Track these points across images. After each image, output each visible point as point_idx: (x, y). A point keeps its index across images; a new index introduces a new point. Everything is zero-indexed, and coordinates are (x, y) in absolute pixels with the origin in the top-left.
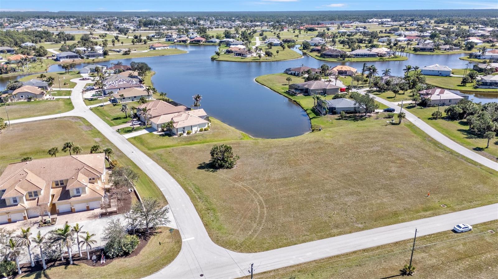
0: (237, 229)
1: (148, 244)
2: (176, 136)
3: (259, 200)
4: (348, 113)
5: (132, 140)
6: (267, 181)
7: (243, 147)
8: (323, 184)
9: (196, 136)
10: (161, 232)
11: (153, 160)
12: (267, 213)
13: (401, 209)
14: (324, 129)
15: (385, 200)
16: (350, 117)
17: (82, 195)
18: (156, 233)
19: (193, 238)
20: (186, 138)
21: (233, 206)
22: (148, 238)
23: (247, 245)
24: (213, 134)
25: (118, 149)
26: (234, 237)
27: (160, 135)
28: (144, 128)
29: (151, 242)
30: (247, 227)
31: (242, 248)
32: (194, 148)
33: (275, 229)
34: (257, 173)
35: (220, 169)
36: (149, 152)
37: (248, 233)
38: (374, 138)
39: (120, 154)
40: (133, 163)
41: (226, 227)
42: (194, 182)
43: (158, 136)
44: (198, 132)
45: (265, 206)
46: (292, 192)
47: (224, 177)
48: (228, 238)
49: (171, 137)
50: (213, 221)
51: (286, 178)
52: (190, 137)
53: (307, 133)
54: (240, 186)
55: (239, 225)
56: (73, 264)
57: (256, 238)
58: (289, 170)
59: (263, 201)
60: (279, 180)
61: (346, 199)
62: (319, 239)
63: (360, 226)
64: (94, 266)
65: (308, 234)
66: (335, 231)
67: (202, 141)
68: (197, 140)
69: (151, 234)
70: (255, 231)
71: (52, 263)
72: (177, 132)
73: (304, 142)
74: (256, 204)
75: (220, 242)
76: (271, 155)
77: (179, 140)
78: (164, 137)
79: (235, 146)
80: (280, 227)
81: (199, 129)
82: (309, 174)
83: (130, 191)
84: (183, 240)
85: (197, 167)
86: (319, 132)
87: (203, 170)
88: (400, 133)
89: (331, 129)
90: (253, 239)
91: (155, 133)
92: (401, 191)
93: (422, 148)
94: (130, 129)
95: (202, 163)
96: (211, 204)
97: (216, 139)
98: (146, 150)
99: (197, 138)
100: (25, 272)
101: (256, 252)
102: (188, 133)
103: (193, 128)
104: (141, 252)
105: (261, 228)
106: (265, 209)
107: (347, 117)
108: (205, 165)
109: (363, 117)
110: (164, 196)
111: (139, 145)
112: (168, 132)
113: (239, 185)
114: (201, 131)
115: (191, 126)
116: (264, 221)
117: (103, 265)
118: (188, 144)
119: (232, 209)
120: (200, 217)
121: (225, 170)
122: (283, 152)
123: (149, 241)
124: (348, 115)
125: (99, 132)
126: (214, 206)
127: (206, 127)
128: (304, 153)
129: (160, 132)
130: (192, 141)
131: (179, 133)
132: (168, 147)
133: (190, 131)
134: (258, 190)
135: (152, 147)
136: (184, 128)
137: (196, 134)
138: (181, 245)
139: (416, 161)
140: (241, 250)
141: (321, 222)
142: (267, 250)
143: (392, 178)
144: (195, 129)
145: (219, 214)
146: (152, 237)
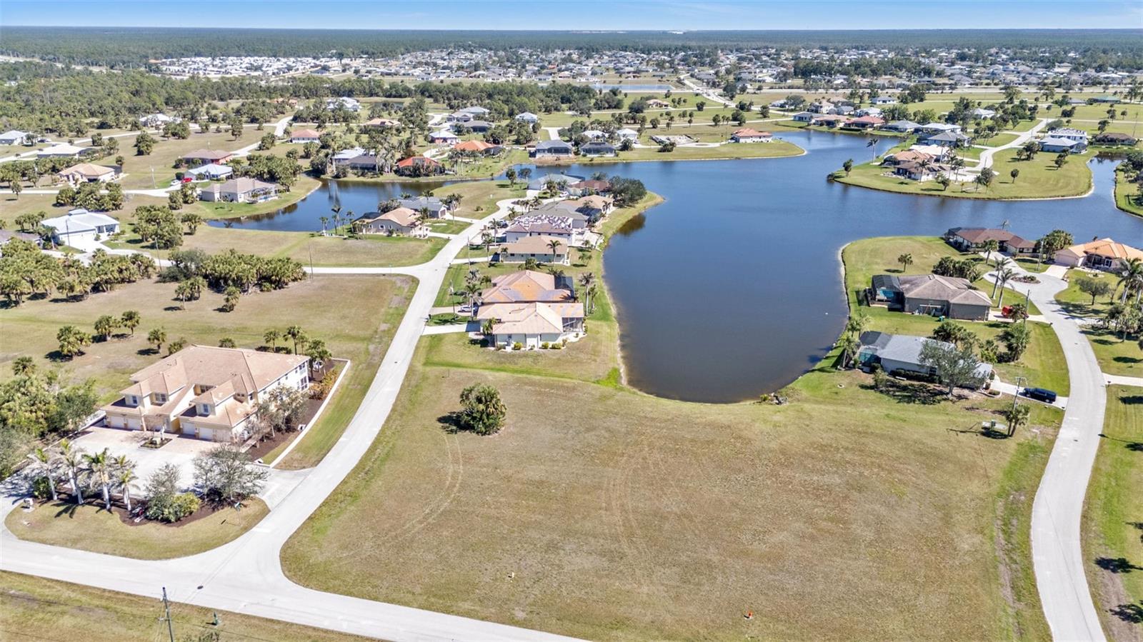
0: (339, 541)
1: (209, 517)
2: (492, 349)
3: (439, 506)
4: (909, 378)
5: (426, 340)
6: (505, 477)
7: (570, 398)
8: (585, 517)
9: (525, 356)
10: (245, 506)
11: (402, 385)
12: (416, 533)
13: (648, 618)
14: (792, 403)
15: (644, 589)
16: (905, 388)
17: (210, 416)
18: (240, 504)
19: (269, 531)
20: (504, 355)
21: (389, 502)
22: (220, 507)
23: (314, 571)
24: (557, 360)
26: (316, 551)
27: (472, 341)
28: (467, 321)
29: (216, 515)
30: (354, 544)
31: (300, 573)
33: (385, 563)
34: (513, 456)
35: (466, 431)
36: (419, 367)
37: (343, 553)
38: (870, 454)
40: (372, 381)
41: (329, 532)
42: (399, 442)
43: (467, 342)
44: (536, 349)
45: (430, 520)
46: (508, 512)
48: (307, 550)
49: (485, 349)
50: (329, 515)
51: (541, 483)
52: (512, 356)
54: (450, 471)
55: (349, 537)
56: (109, 511)
57: (340, 566)
58: (573, 468)
59: (440, 511)
60: (527, 482)
61: (577, 559)
62: (419, 607)
63: (520, 615)
64: (124, 521)
65: (419, 592)
66: (466, 605)
67: (524, 368)
68: (516, 364)
69: (231, 504)
70: (354, 555)
71: (92, 500)
72: (497, 340)
73: (698, 420)
74: (424, 511)
75: (289, 551)
76: (591, 429)
77: (489, 358)
78: (473, 346)
80: (398, 563)
82: (594, 488)
83: (299, 428)
84: (253, 529)
85: (441, 416)
86: (774, 406)
87: (441, 425)
88: (966, 459)
89: (810, 406)
90: (335, 565)
91: (472, 334)
92: (710, 586)
93: (947, 514)
94: (449, 318)
96: (367, 486)
97: (551, 370)
98: (419, 364)
99: (521, 360)
100: (61, 499)
101: (307, 586)
102: (515, 348)
103: (528, 339)
105: (369, 554)
106: (423, 525)
107: (898, 387)
108: (457, 416)
109: (938, 397)
110: (328, 452)
113: (452, 468)
114: (545, 347)
115: (525, 335)
116: (389, 544)
117: (133, 524)
119: (378, 507)
120: (322, 503)
121: (472, 435)
122: (623, 429)
124: (905, 382)
125: (403, 314)
126: (364, 493)
127: (558, 342)
128: (661, 442)
129: (478, 334)
130: (507, 365)
131: (499, 343)
132: (456, 366)
133: (522, 344)
134: (464, 488)
135: (436, 360)
136: (510, 336)
137: (530, 353)
138: (243, 534)
140: (294, 575)
141: (467, 582)
142: (325, 590)
144: (531, 342)
145: (353, 508)
146: (226, 509)
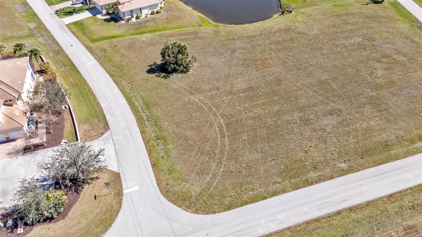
0: (192, 171)
1: (80, 199)
2: (123, 22)
3: (219, 123)
5: (73, 27)
6: (230, 93)
7: (201, 38)
8: (296, 98)
9: (147, 21)
10: (97, 178)
11: (95, 58)
12: (230, 145)
13: (393, 137)
14: (295, 11)
15: (372, 123)
18: (92, 179)
19: (137, 188)
20: (135, 24)
21: (189, 133)
22: (80, 188)
23: (204, 200)
24: (166, 18)
25: (55, 39)
26: (187, 185)
27: (105, 20)
28: (87, 9)
29: (84, 195)
30: (205, 169)
31: (198, 206)
32: (144, 39)
33: (239, 172)
34: (217, 79)
35: (174, 74)
36: (92, 45)
37: (206, 178)
38: (353, 24)
39: (57, 48)
40: (72, 62)
41: (178, 169)
42: (142, 94)
43: (103, 22)
44: (148, 16)
45: (226, 134)
46: (259, 111)
47: (178, 86)
48: (181, 187)
49: (118, 24)
50: (163, 158)
51: (251, 88)
52: (140, 23)
53: (276, 15)
54: (197, 100)
55: (195, 166)
57: (216, 188)
58: (255, 75)
59: (224, 126)
60: (244, 91)
61: (325, 122)
62: (293, 190)
63: (343, 165)
65: (280, 180)
66: (313, 175)
67: (154, 28)
68: (147, 27)
69: (85, 182)
70: (214, 176)
72: (124, 16)
73: (273, 31)
74: (216, 130)
75: (170, 194)
76: (234, 51)
77: (127, 28)
78: (109, 23)
79: (192, 36)
80: (245, 169)
81: (150, 12)
82: (279, 81)
83: (64, 108)
84: (125, 191)
85: (146, 70)
86: (290, 15)
87: (153, 75)
88: (384, 15)
89: (303, 10)
90: (212, 189)
91: (99, 16)
92: (391, 108)
93: (411, 39)
94: (71, 10)
95: (152, 64)
96: (161, 129)
97: (170, 26)
98: (88, 43)
99: (148, 24)
101: (215, 212)
102: (137, 18)
103: (142, 11)
104: (70, 214)
105: (221, 171)
106: (227, 138)
108: (156, 67)
110: (105, 116)
111: (80, 34)
112: (114, 16)
113: (196, 98)
114: (152, 13)
115: (140, 8)
116: (225, 159)
118: (137, 34)
119: (187, 139)
120: (148, 152)
121: (180, 75)
122: (248, 46)
123: (82, 194)
125: (35, 14)
126: (165, 133)
127: (158, 8)
128: (273, 47)
129: (104, 15)
130: (142, 29)
131: (126, 17)
132: (114, 37)
133: (140, 14)
134: (218, 107)
135: (96, 37)
136: (132, 11)
137: (146, 18)
138: (122, 199)
139: (405, 59)
140: (196, 209)
141: (296, 161)
142: (229, 208)
143: (378, 87)
144: (145, 12)
145: (171, 146)
146: (86, 187)
